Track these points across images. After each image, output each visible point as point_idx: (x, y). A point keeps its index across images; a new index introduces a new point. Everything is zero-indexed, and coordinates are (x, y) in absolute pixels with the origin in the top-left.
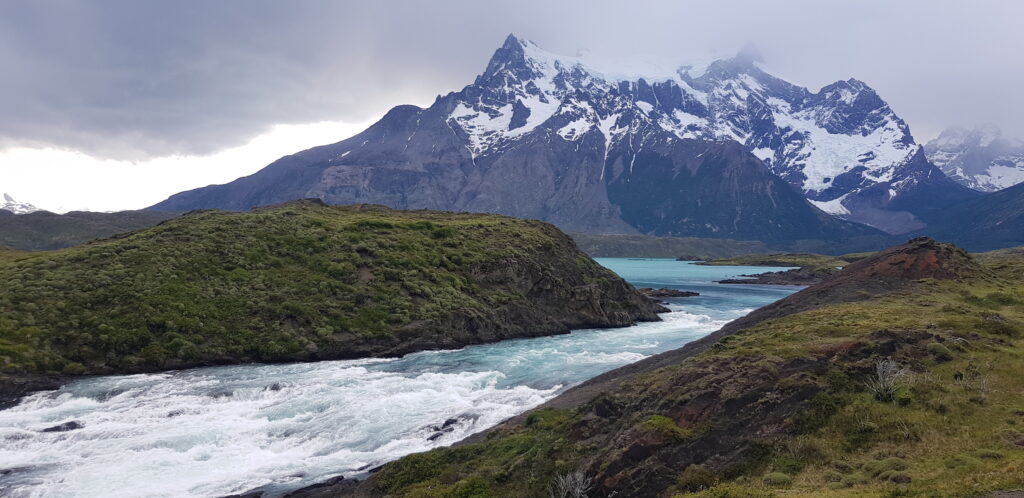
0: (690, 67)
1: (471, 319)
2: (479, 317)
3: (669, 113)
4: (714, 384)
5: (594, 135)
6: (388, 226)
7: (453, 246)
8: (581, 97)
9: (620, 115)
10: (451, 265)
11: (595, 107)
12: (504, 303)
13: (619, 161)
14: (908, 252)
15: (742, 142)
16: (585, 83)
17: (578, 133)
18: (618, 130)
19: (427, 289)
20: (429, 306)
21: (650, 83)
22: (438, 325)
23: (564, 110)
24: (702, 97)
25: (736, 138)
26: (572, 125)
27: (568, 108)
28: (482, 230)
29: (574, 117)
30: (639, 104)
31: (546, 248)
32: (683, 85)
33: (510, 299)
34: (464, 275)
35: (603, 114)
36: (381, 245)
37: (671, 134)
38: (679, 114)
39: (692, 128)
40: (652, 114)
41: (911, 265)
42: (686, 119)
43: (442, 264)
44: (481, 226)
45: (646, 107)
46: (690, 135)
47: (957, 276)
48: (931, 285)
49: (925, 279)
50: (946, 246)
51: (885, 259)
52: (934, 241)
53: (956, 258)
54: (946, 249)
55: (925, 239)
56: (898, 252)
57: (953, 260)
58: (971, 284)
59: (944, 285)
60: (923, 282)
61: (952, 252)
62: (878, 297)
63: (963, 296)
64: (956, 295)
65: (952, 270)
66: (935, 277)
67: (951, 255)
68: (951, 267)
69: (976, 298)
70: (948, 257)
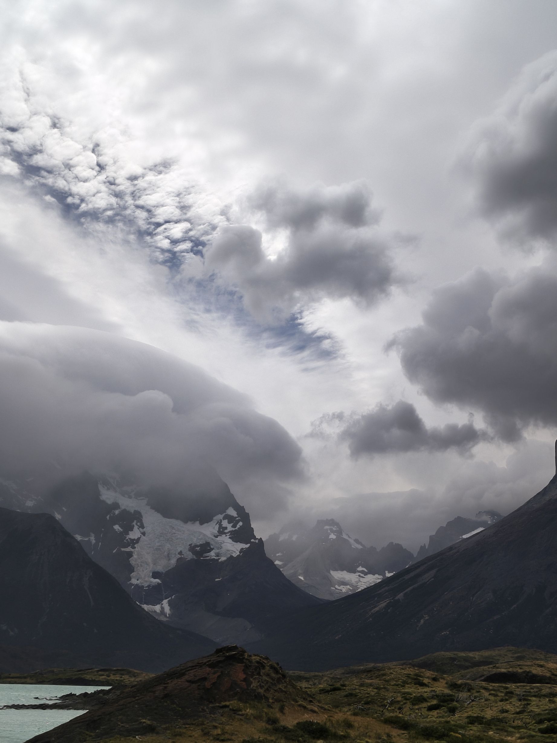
14: (212, 665)
41: (214, 684)
47: (267, 699)
48: (235, 711)
49: (227, 703)
50: (258, 658)
51: (184, 674)
52: (244, 652)
53: (268, 675)
54: (258, 662)
55: (235, 648)
56: (200, 665)
57: (265, 678)
58: (282, 710)
59: (249, 711)
60: (226, 706)
61: (264, 667)
62: (166, 729)
63: (270, 727)
64: (262, 724)
65: (261, 691)
66: (240, 700)
67: (262, 671)
68: (261, 687)
69: (285, 729)
70: (259, 674)
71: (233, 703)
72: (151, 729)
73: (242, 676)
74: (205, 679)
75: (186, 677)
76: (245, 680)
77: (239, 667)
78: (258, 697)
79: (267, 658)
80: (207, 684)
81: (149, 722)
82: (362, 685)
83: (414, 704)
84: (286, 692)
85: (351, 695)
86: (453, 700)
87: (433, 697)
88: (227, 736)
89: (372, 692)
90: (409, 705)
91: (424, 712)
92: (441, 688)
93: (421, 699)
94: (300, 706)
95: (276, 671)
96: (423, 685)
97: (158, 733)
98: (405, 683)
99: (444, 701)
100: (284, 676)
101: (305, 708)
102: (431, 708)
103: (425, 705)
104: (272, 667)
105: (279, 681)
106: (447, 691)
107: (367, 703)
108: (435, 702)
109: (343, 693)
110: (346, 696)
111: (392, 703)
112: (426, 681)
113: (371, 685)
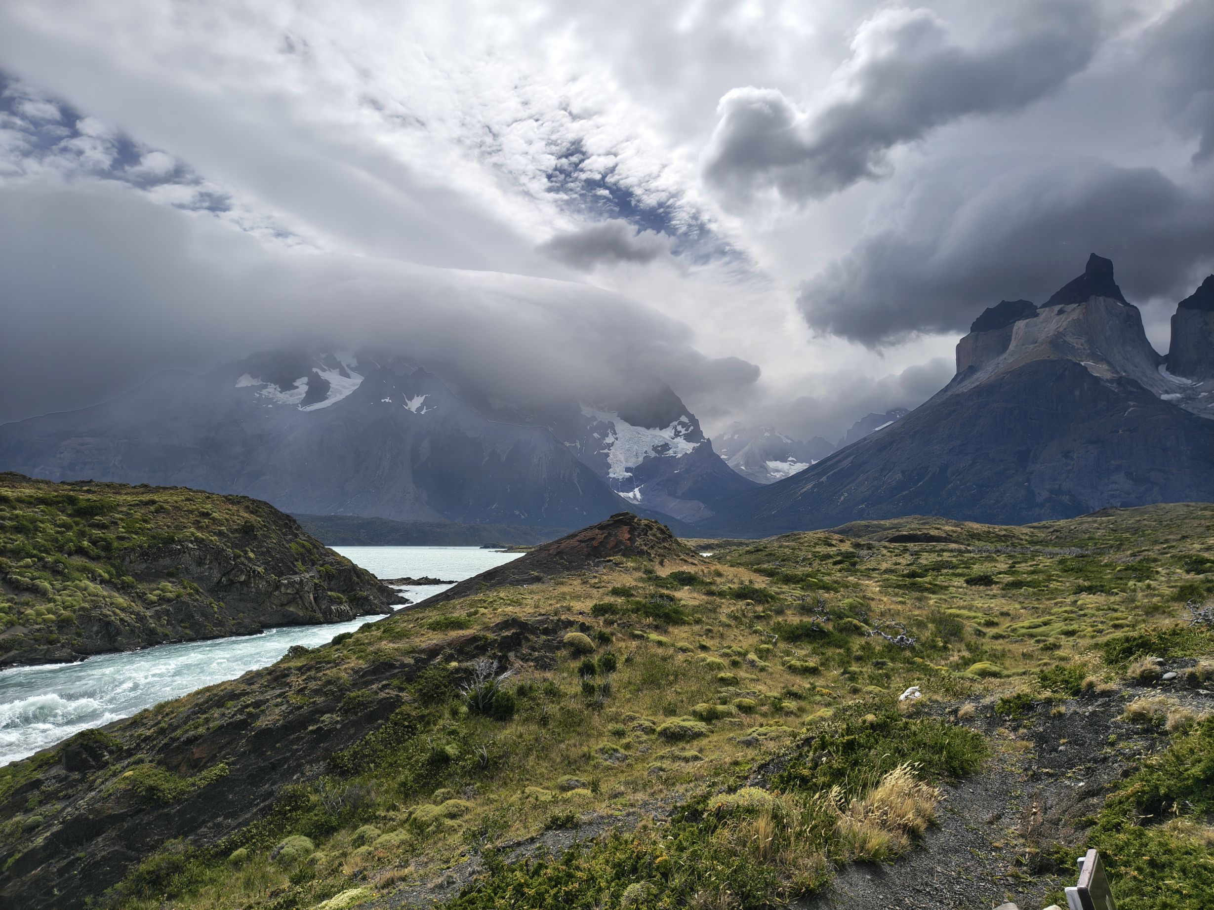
1: (109, 623)
2: (122, 620)
4: (251, 709)
7: (102, 526)
10: (94, 551)
12: (169, 601)
20: (42, 608)
22: (51, 632)
28: (152, 508)
33: (178, 596)
34: (113, 565)
41: (600, 542)
43: (81, 551)
44: (153, 502)
47: (649, 554)
48: (617, 564)
49: (612, 558)
50: (646, 522)
51: (576, 535)
52: (634, 517)
53: (654, 535)
54: (646, 525)
55: (627, 514)
56: (591, 528)
57: (651, 537)
58: (661, 563)
59: (630, 564)
60: (610, 561)
61: (651, 529)
62: (551, 579)
63: (645, 576)
64: (641, 574)
65: (645, 548)
66: (623, 555)
67: (650, 532)
68: (646, 545)
69: (658, 578)
70: (646, 534)
71: (617, 558)
72: (538, 580)
73: (627, 536)
74: (593, 539)
75: (578, 538)
76: (629, 539)
77: (626, 528)
78: (641, 553)
79: (656, 522)
80: (595, 543)
81: (536, 574)
82: (780, 547)
83: (822, 561)
84: (669, 549)
85: (770, 554)
86: (854, 557)
87: (838, 555)
88: (603, 584)
89: (788, 551)
90: (817, 561)
91: (831, 566)
92: (846, 547)
93: (828, 556)
94: (681, 560)
95: (662, 532)
96: (831, 545)
97: (543, 583)
98: (816, 544)
99: (847, 557)
100: (670, 536)
101: (686, 561)
102: (835, 563)
103: (831, 561)
104: (659, 529)
105: (664, 540)
106: (851, 550)
107: (783, 560)
108: (839, 558)
109: (764, 553)
110: (767, 555)
111: (804, 560)
112: (834, 542)
113: (788, 547)
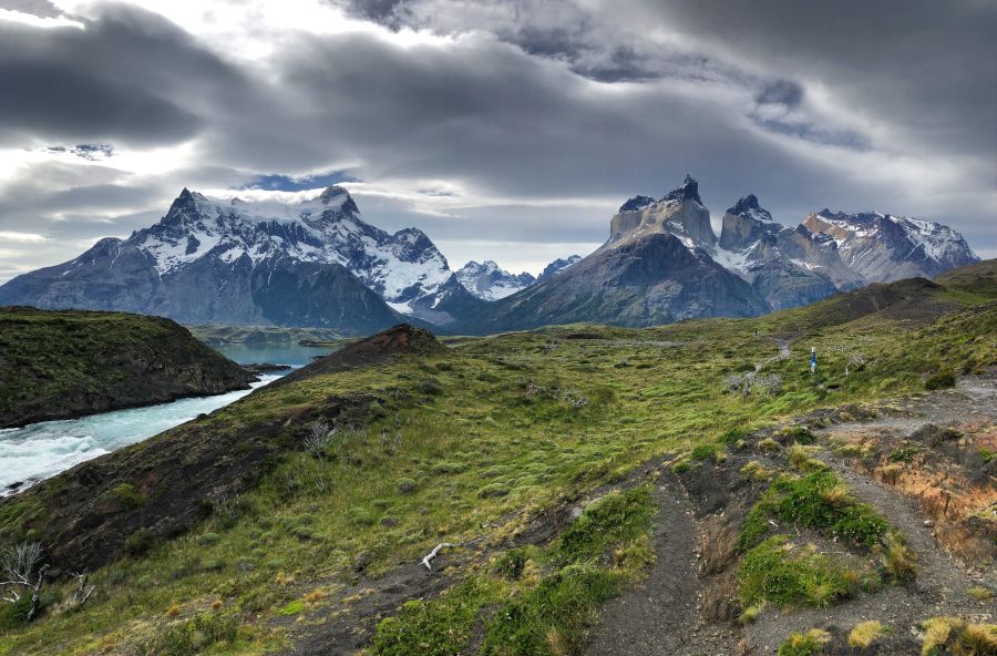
0: (309, 214)
1: (88, 395)
2: (95, 392)
3: (295, 244)
4: (180, 452)
5: (245, 259)
6: (26, 322)
8: (236, 232)
9: (260, 245)
11: (244, 239)
13: (260, 277)
15: (344, 264)
16: (238, 222)
17: (234, 258)
18: (259, 255)
19: (52, 371)
21: (280, 224)
22: (58, 400)
23: (224, 241)
24: (317, 234)
25: (341, 263)
26: (229, 252)
27: (227, 241)
28: (108, 325)
29: (230, 246)
30: (274, 238)
31: (162, 337)
32: (304, 225)
33: (125, 378)
34: (87, 359)
35: (251, 244)
36: (17, 338)
37: (296, 259)
38: (301, 245)
39: (311, 255)
40: (283, 245)
42: (307, 248)
43: (69, 352)
45: (278, 239)
46: (308, 260)
47: (420, 352)
48: (399, 358)
50: (417, 329)
51: (373, 340)
52: (409, 326)
53: (423, 338)
54: (417, 332)
55: (404, 324)
56: (383, 335)
57: (421, 340)
59: (408, 358)
60: (394, 356)
61: (421, 335)
62: (357, 369)
63: (417, 367)
64: (415, 365)
65: (417, 347)
66: (403, 353)
69: (427, 368)
70: (417, 338)
71: (399, 354)
73: (406, 339)
74: (383, 342)
76: (407, 342)
77: (404, 335)
78: (415, 351)
79: (424, 329)
80: (384, 345)
81: (346, 366)
88: (391, 372)
95: (428, 336)
97: (351, 371)
100: (432, 338)
104: (426, 334)
